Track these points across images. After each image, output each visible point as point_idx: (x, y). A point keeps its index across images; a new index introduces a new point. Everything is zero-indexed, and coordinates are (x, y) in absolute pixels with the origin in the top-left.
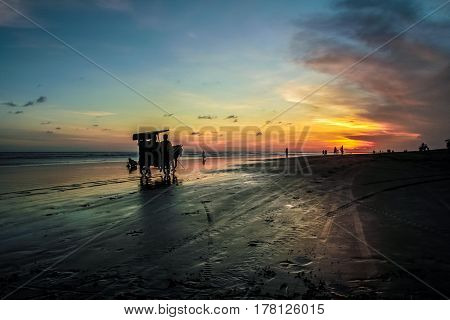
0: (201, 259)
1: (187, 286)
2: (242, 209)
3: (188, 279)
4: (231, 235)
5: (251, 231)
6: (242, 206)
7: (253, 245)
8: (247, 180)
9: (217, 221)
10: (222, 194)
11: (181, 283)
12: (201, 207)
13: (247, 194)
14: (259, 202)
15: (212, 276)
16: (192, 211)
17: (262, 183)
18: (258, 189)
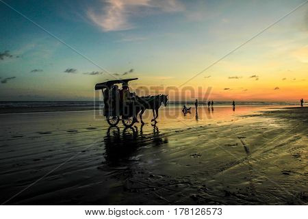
0: (245, 179)
1: (239, 197)
2: (271, 145)
3: (239, 193)
4: (266, 164)
5: (283, 163)
6: (271, 143)
7: (286, 173)
8: (271, 123)
9: (253, 153)
10: (252, 133)
11: (234, 194)
12: (238, 141)
13: (273, 134)
14: (285, 141)
15: (257, 193)
16: (232, 143)
17: (285, 126)
18: (282, 131)
